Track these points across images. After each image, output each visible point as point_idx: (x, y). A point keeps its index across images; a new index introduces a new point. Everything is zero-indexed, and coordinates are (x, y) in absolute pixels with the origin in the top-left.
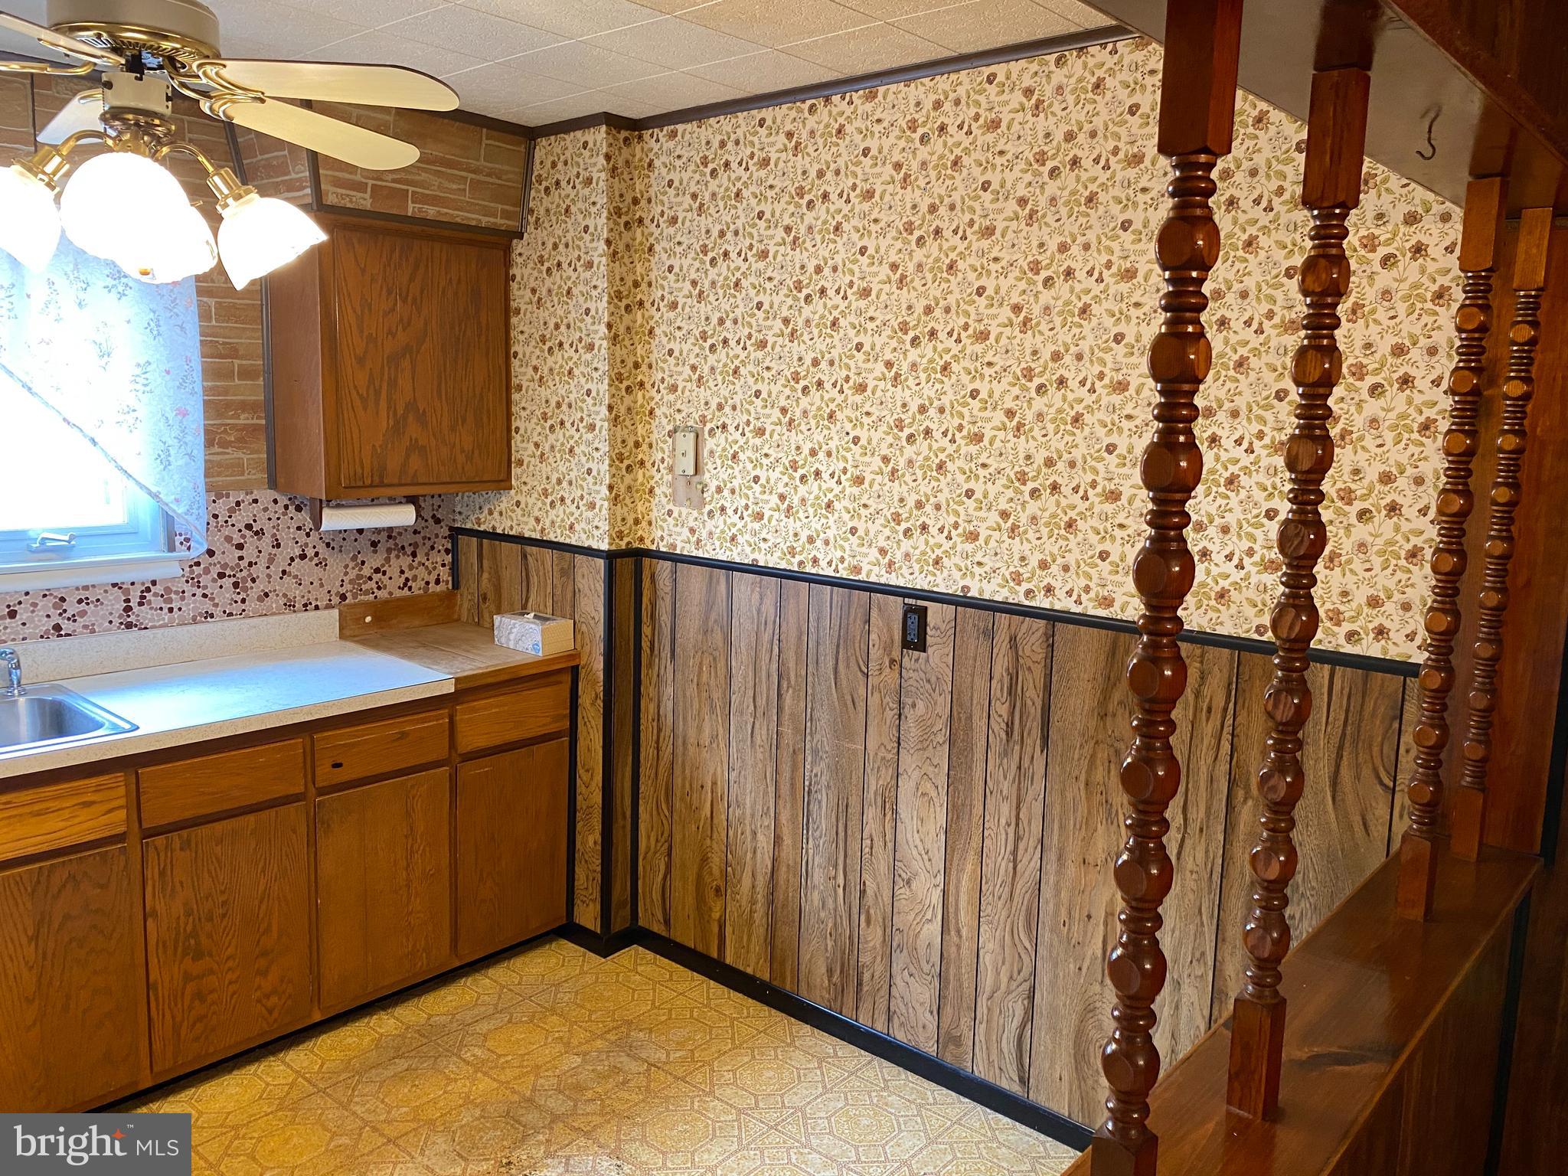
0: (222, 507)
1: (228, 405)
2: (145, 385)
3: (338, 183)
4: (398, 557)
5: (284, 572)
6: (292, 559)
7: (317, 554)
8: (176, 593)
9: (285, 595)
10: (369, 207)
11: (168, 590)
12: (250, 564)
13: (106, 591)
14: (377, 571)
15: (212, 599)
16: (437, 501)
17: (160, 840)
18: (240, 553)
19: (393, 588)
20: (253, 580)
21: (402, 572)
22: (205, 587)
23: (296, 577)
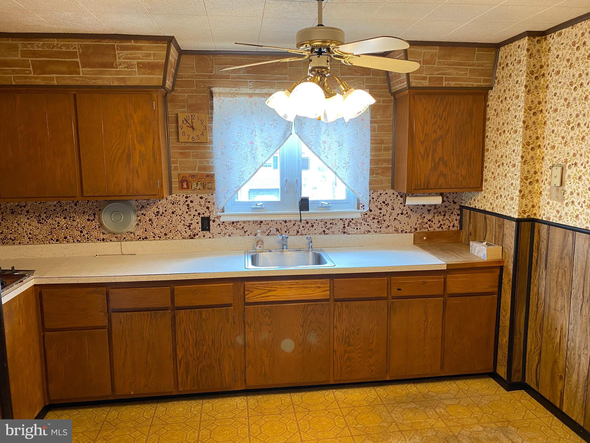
0: (375, 195)
1: (379, 160)
2: (352, 155)
3: (416, 78)
4: (438, 216)
5: (395, 219)
6: (398, 214)
7: (407, 213)
8: (359, 223)
9: (395, 227)
10: (427, 86)
11: (357, 222)
12: (384, 215)
13: (338, 221)
14: (430, 220)
15: (370, 226)
16: (455, 195)
17: (339, 303)
18: (380, 211)
19: (435, 227)
20: (384, 221)
21: (439, 222)
22: (368, 222)
23: (399, 221)
